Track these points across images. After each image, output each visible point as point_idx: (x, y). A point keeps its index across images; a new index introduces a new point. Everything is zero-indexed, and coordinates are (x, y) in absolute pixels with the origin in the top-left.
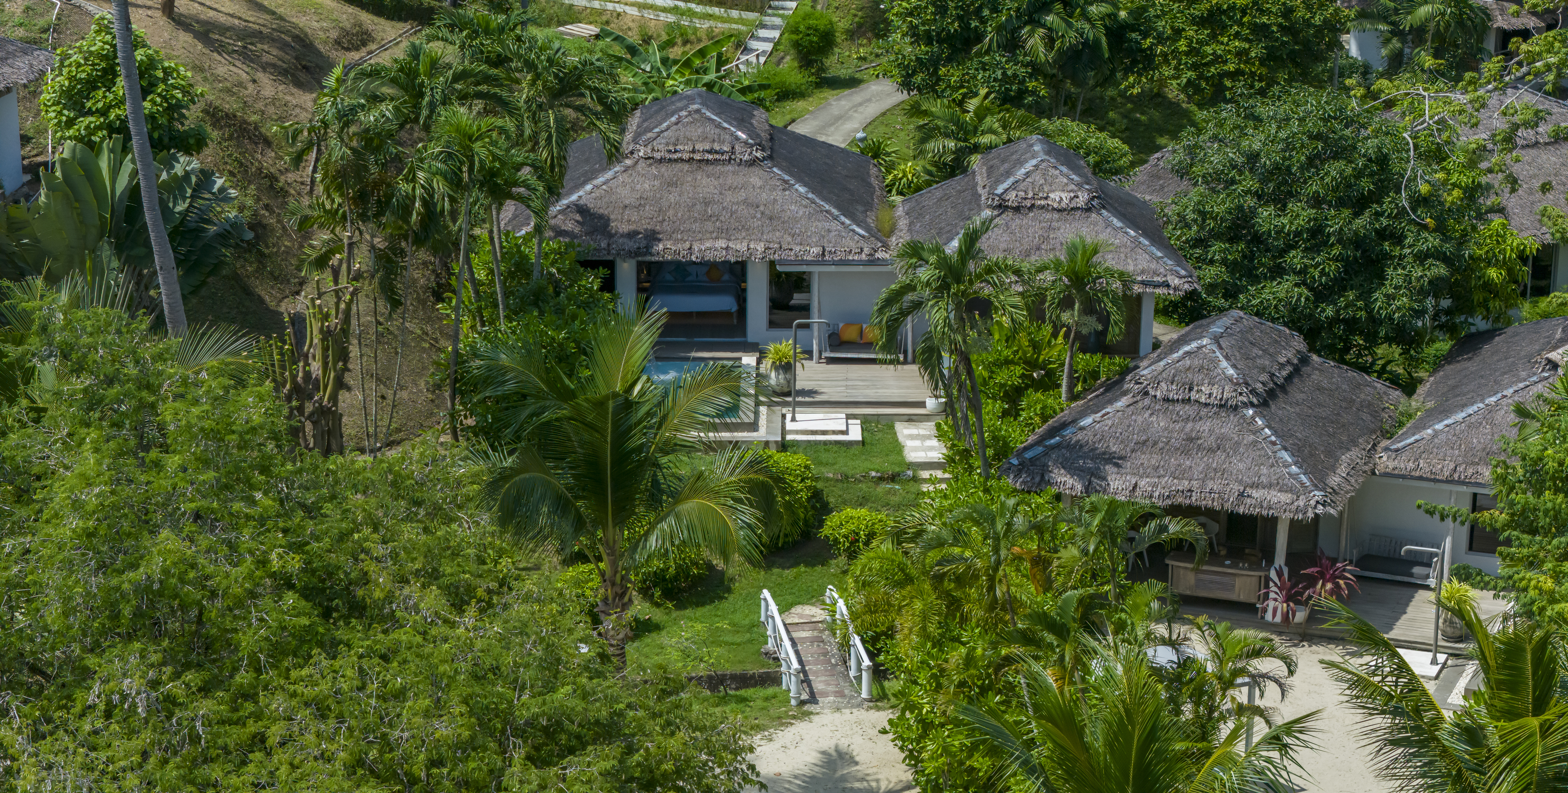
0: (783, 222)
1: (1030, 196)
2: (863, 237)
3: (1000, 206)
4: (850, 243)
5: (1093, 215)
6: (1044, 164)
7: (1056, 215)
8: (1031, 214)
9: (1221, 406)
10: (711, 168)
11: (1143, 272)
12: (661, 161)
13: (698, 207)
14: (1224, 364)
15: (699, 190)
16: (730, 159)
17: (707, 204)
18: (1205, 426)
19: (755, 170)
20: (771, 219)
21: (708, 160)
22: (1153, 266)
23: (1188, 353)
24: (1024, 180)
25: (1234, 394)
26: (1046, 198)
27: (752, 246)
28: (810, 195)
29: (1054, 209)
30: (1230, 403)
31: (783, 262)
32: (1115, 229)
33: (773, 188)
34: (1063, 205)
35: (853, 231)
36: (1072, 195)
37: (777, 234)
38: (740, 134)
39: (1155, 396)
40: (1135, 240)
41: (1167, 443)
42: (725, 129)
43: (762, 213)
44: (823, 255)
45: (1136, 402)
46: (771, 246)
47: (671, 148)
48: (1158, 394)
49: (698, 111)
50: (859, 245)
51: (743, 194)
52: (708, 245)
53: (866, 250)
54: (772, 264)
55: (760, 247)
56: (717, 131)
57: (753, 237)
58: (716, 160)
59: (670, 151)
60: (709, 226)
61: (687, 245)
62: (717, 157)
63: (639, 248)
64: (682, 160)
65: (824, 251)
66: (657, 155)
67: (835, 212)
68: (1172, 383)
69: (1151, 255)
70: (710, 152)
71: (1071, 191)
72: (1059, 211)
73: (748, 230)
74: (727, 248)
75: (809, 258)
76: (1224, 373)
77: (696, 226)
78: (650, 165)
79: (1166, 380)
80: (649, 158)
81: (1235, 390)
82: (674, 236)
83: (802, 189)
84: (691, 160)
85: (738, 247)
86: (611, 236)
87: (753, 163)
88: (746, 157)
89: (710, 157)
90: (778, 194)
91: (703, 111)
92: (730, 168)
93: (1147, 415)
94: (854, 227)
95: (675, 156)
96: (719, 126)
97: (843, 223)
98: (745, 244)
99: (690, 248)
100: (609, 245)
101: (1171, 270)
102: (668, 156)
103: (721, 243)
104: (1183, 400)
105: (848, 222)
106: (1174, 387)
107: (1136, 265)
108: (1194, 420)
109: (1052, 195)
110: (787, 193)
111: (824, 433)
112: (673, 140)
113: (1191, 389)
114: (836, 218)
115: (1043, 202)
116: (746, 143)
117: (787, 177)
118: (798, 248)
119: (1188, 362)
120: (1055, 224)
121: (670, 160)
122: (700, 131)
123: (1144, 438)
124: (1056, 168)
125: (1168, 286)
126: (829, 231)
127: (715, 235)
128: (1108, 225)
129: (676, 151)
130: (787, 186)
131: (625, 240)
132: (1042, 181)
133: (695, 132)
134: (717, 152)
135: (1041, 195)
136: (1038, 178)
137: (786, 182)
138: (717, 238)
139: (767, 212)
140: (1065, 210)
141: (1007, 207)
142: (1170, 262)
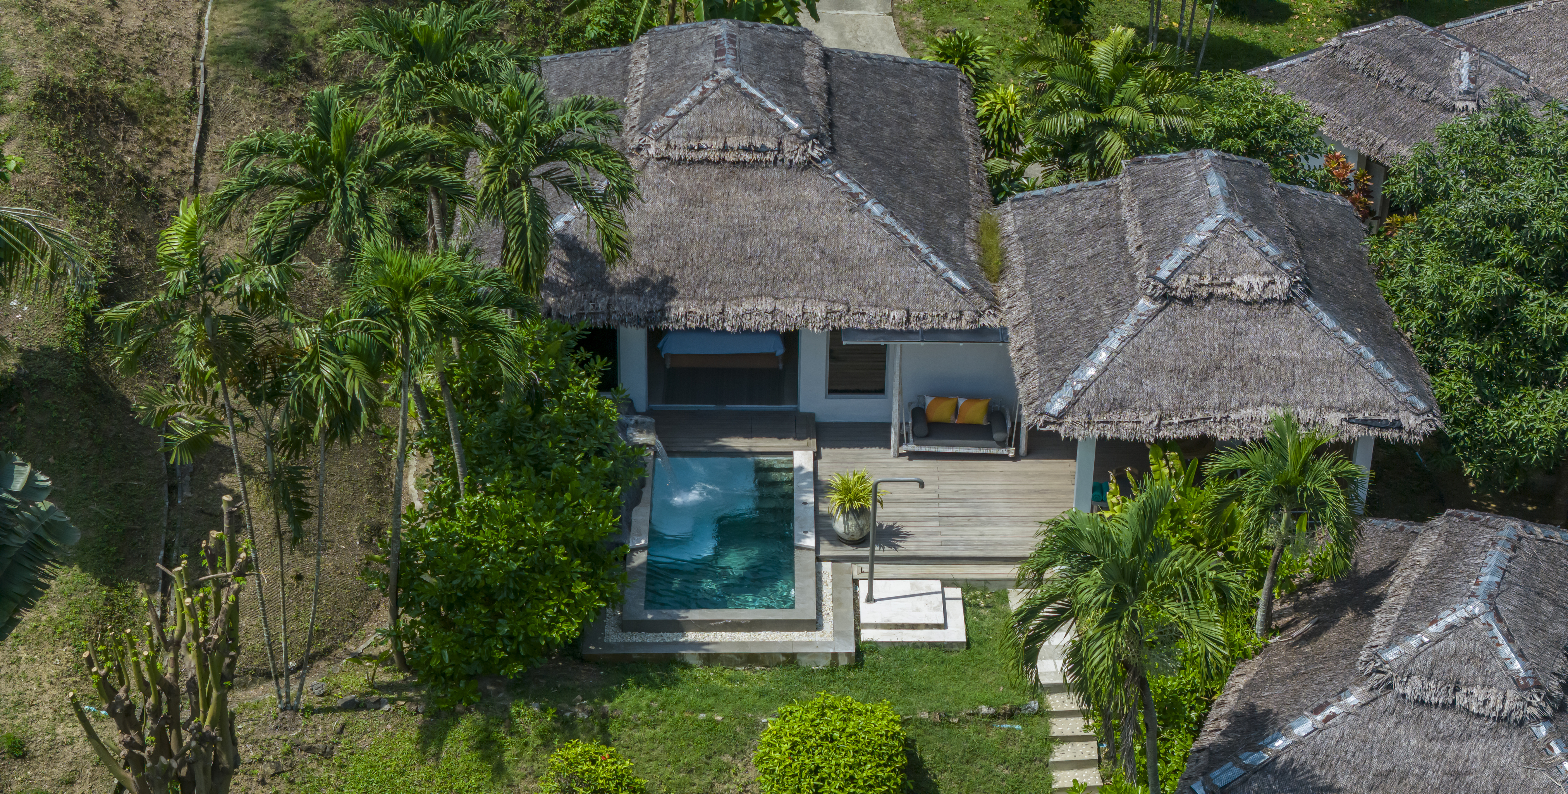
0: (852, 268)
1: (1207, 281)
2: (962, 291)
3: (1165, 296)
4: (945, 302)
5: (1295, 309)
6: (1226, 228)
7: (1243, 311)
8: (1208, 308)
9: (1499, 719)
10: (749, 173)
11: (1366, 405)
12: (680, 161)
13: (732, 241)
14: (1506, 651)
15: (734, 211)
16: (776, 158)
17: (744, 236)
18: (1476, 749)
19: (811, 174)
20: (833, 261)
21: (744, 162)
22: (1380, 395)
23: (1451, 627)
24: (1198, 255)
25: (1521, 704)
26: (1229, 285)
27: (808, 308)
28: (888, 220)
29: (1239, 301)
30: (1514, 715)
31: (851, 332)
32: (1328, 333)
33: (836, 210)
34: (1254, 295)
35: (949, 281)
36: (1266, 279)
37: (844, 287)
38: (787, 119)
39: (1404, 695)
40: (1353, 352)
41: (1420, 778)
42: (769, 110)
43: (822, 252)
44: (908, 321)
45: (1376, 699)
46: (835, 307)
47: (694, 143)
48: (1408, 691)
49: (730, 80)
50: (958, 305)
51: (794, 219)
52: (747, 306)
53: (968, 315)
54: (835, 334)
55: (820, 309)
56: (758, 115)
57: (810, 293)
58: (756, 161)
59: (691, 148)
60: (748, 273)
61: (718, 307)
62: (758, 157)
63: (651, 312)
64: (707, 161)
65: (909, 315)
66: (675, 154)
67: (922, 247)
68: (1429, 679)
69: (1375, 374)
70: (747, 150)
71: (1265, 274)
72: (1248, 304)
73: (802, 281)
74: (774, 312)
75: (888, 326)
76: (1505, 667)
77: (729, 275)
78: (665, 168)
79: (1421, 673)
80: (663, 158)
81: (1522, 699)
82: (700, 290)
83: (877, 210)
84: (720, 162)
85: (789, 310)
86: (611, 291)
87: (809, 164)
88: (798, 158)
89: (748, 157)
90: (842, 218)
91: (738, 80)
92: (775, 173)
93: (1390, 724)
94: (950, 274)
95: (700, 156)
96: (759, 106)
97: (934, 269)
98: (798, 305)
99: (722, 312)
100: (609, 306)
101: (1404, 403)
102: (689, 156)
103: (766, 304)
104: (1444, 706)
105: (941, 266)
106: (1432, 684)
107: (1354, 394)
108: (1460, 739)
109: (1238, 281)
110: (856, 215)
111: (913, 626)
112: (696, 130)
113: (1456, 690)
114: (924, 260)
115: (1224, 290)
116: (798, 135)
117: (855, 189)
118: (872, 312)
119: (1453, 644)
120: (1241, 325)
121: (692, 161)
122: (733, 114)
123: (1388, 766)
124: (1243, 234)
125: (1400, 428)
126: (916, 282)
127: (756, 290)
128: (1316, 324)
129: (700, 148)
130: (856, 204)
131: (632, 299)
132: (1224, 257)
133: (728, 115)
134: (757, 150)
135: (1222, 280)
136: (1217, 250)
137: (854, 196)
138: (759, 295)
139: (829, 250)
140: (1256, 302)
141: (1175, 297)
142: (1403, 388)
